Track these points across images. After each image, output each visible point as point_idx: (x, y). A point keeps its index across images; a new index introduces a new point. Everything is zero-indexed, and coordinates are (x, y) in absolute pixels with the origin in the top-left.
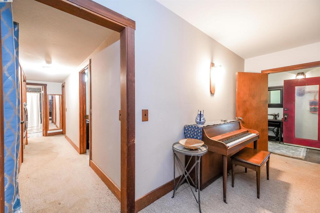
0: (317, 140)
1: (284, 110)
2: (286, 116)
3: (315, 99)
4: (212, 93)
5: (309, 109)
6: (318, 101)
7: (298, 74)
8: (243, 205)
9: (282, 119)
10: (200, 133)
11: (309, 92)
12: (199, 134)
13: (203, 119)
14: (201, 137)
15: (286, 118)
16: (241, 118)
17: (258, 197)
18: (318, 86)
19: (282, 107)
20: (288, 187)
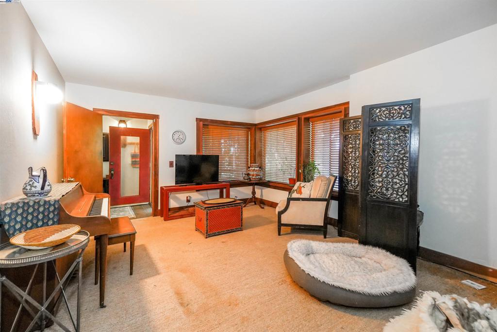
0: (138, 194)
1: (110, 164)
2: (112, 172)
3: (135, 152)
4: (35, 134)
5: (130, 163)
6: (139, 154)
7: (121, 121)
8: (124, 293)
9: (107, 176)
10: (53, 212)
11: (131, 144)
12: (51, 216)
13: (48, 185)
14: (55, 220)
15: (112, 174)
16: (72, 179)
17: (131, 274)
18: (139, 138)
19: (108, 161)
20: (145, 248)
